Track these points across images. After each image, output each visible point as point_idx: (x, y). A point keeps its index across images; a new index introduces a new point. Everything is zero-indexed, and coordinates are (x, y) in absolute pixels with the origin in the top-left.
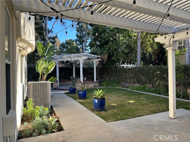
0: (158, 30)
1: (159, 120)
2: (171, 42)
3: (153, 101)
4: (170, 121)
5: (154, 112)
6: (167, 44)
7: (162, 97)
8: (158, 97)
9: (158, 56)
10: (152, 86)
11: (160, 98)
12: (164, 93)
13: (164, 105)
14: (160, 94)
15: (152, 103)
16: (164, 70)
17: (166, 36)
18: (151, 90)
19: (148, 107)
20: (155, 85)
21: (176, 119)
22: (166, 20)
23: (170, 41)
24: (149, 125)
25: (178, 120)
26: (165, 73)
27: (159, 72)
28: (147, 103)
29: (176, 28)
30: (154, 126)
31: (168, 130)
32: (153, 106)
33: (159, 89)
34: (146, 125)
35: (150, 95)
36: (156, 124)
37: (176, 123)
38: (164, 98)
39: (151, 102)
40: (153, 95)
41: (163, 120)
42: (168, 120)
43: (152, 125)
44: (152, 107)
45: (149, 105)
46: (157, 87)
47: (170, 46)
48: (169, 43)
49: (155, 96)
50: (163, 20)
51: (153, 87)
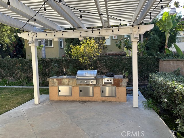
0: (23, 27)
1: (27, 108)
2: (34, 40)
3: (17, 93)
4: (36, 106)
5: (21, 103)
6: (30, 40)
7: (25, 88)
8: (21, 88)
9: (15, 47)
10: (13, 79)
11: (24, 89)
12: (26, 84)
13: (28, 95)
14: (22, 85)
15: (17, 95)
16: (24, 63)
17: (30, 33)
18: (13, 83)
19: (13, 101)
20: (17, 78)
21: (40, 104)
22: (31, 21)
23: (32, 39)
24: (19, 116)
25: (42, 104)
26: (26, 66)
27: (20, 65)
28: (12, 97)
29: (37, 28)
30: (24, 115)
31: (36, 114)
32: (19, 98)
33: (21, 81)
34: (16, 117)
35: (13, 88)
36: (25, 113)
37: (40, 107)
38: (27, 88)
39: (15, 95)
40: (16, 88)
41: (30, 108)
42: (34, 107)
43: (22, 115)
44: (17, 99)
45: (13, 98)
46: (19, 79)
47: (33, 43)
48: (32, 40)
49: (18, 88)
50: (28, 21)
51: (15, 79)
